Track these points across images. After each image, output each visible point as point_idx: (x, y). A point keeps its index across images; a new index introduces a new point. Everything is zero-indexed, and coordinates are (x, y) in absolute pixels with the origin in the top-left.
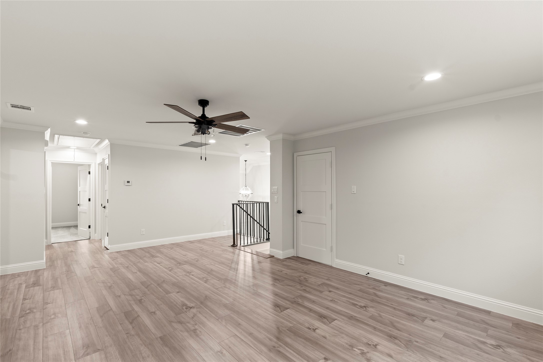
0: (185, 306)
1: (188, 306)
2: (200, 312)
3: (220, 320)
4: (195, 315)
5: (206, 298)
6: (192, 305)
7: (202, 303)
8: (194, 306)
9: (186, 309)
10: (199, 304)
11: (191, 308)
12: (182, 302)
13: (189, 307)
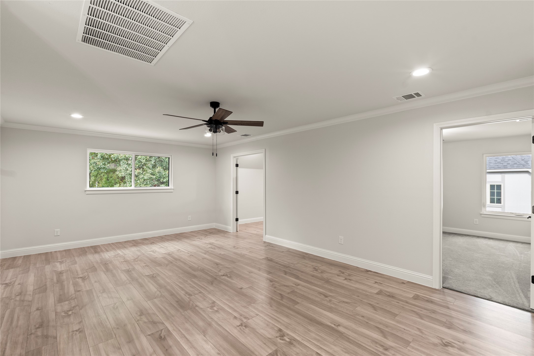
0: (229, 277)
1: (227, 277)
2: (216, 273)
3: (202, 269)
4: (220, 271)
5: (212, 283)
6: (224, 277)
7: (216, 279)
8: (222, 276)
9: (227, 275)
10: (218, 278)
11: (223, 275)
12: (233, 280)
13: (225, 276)
